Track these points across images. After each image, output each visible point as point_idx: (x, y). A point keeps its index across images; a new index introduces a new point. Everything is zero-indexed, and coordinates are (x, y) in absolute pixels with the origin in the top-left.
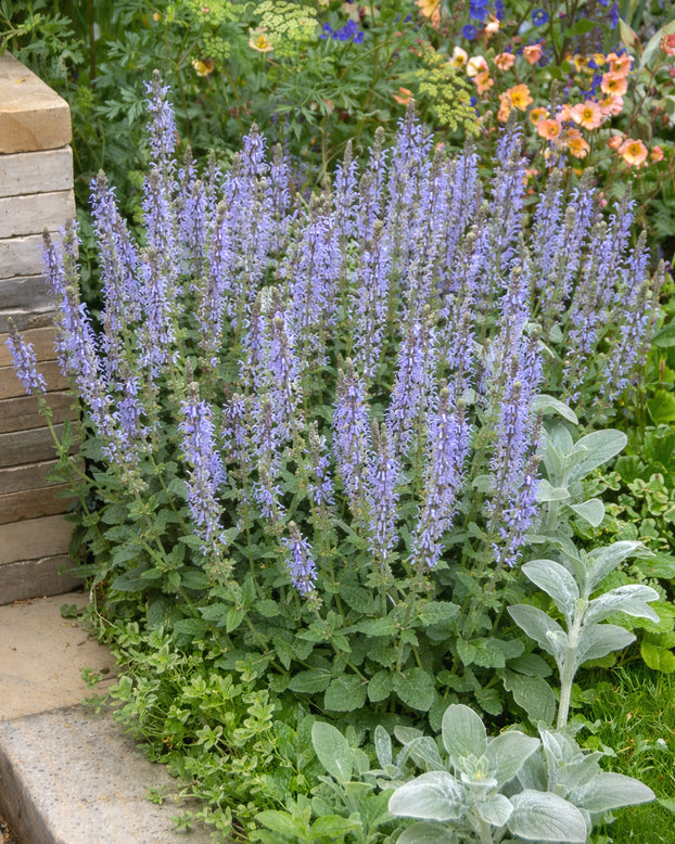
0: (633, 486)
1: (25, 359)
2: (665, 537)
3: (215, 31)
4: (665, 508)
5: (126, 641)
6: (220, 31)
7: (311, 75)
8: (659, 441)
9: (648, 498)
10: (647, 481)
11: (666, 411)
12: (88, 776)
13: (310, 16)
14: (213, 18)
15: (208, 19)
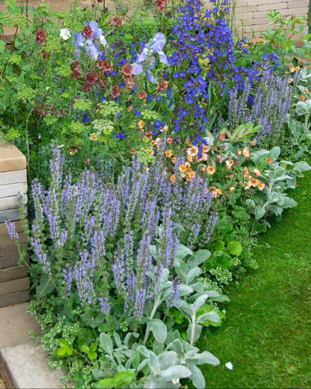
0: (211, 271)
1: (11, 228)
2: (221, 288)
3: (78, 136)
4: (221, 278)
5: (46, 321)
6: (80, 136)
7: (110, 149)
8: (218, 257)
9: (216, 275)
10: (215, 269)
11: (220, 246)
12: (32, 367)
13: (111, 125)
14: (78, 130)
15: (76, 131)
